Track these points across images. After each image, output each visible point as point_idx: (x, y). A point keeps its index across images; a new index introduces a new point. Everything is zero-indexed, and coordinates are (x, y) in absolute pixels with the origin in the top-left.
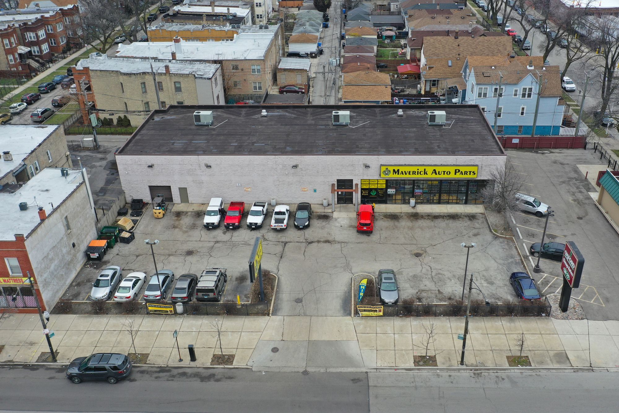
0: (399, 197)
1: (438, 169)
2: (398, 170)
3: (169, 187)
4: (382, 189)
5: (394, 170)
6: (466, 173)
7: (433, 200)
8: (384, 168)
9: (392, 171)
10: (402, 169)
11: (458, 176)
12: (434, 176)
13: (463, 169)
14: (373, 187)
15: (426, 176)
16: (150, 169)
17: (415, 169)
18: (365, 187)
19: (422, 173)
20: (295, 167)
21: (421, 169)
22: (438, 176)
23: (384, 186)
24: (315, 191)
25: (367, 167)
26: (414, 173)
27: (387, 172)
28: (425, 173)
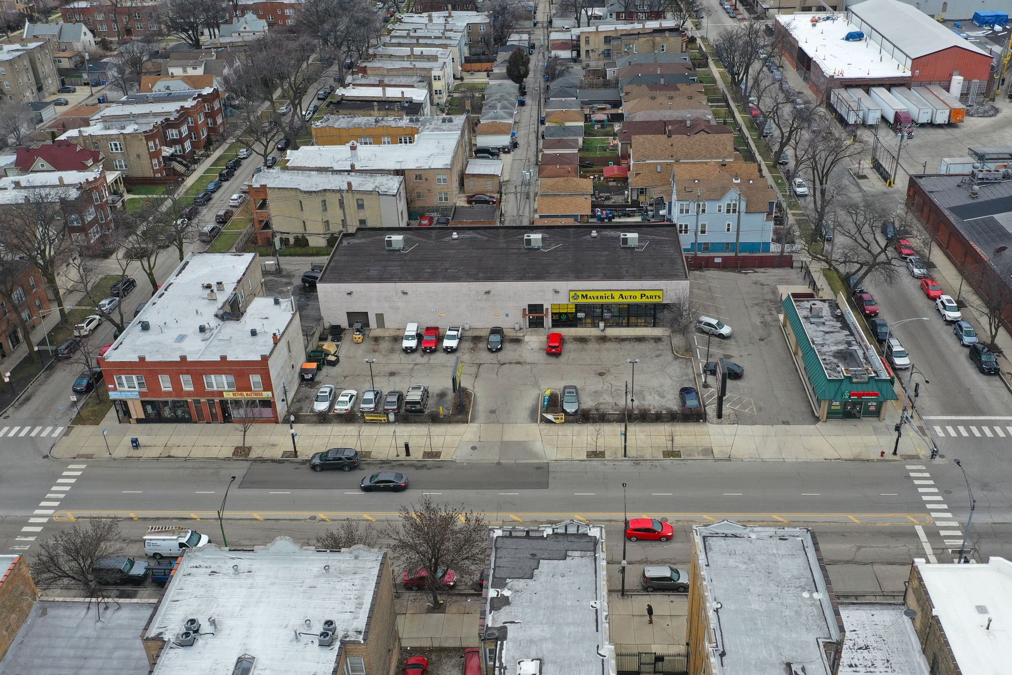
0: (589, 321)
1: (624, 294)
2: (586, 295)
3: (366, 314)
4: (571, 313)
5: (582, 295)
6: (651, 297)
7: (622, 323)
8: (572, 294)
9: (580, 296)
10: (590, 294)
11: (644, 300)
12: (621, 300)
13: (648, 294)
14: (563, 311)
15: (613, 300)
16: (348, 296)
17: (602, 294)
18: (555, 311)
19: (610, 297)
20: (488, 293)
21: (608, 294)
22: (624, 300)
23: (574, 310)
24: (507, 315)
25: (556, 292)
26: (602, 297)
27: (576, 297)
28: (612, 297)
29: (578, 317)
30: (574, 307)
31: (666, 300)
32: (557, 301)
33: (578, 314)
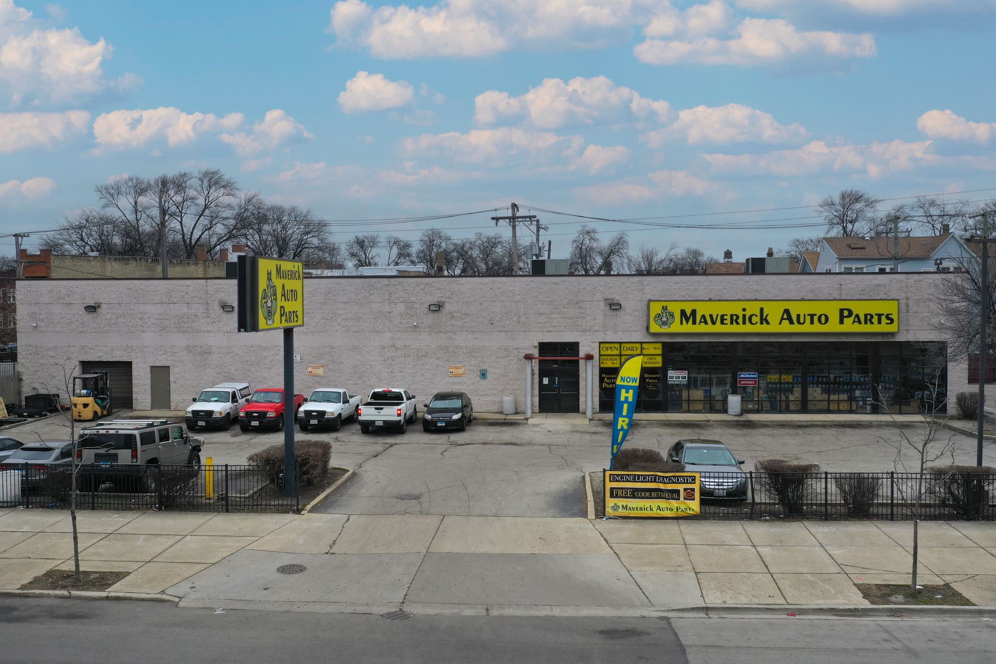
1: (796, 309)
2: (694, 312)
4: (652, 371)
5: (683, 312)
6: (868, 319)
7: (788, 401)
9: (677, 315)
11: (849, 326)
12: (786, 327)
13: (860, 309)
15: (764, 328)
16: (89, 317)
17: (736, 309)
18: (609, 364)
19: (754, 319)
20: (437, 307)
21: (753, 309)
22: (796, 328)
23: (659, 362)
24: (483, 375)
25: (614, 306)
26: (734, 319)
27: (665, 317)
28: (764, 320)
29: (671, 381)
30: (660, 352)
31: (908, 331)
32: (616, 332)
33: (671, 373)
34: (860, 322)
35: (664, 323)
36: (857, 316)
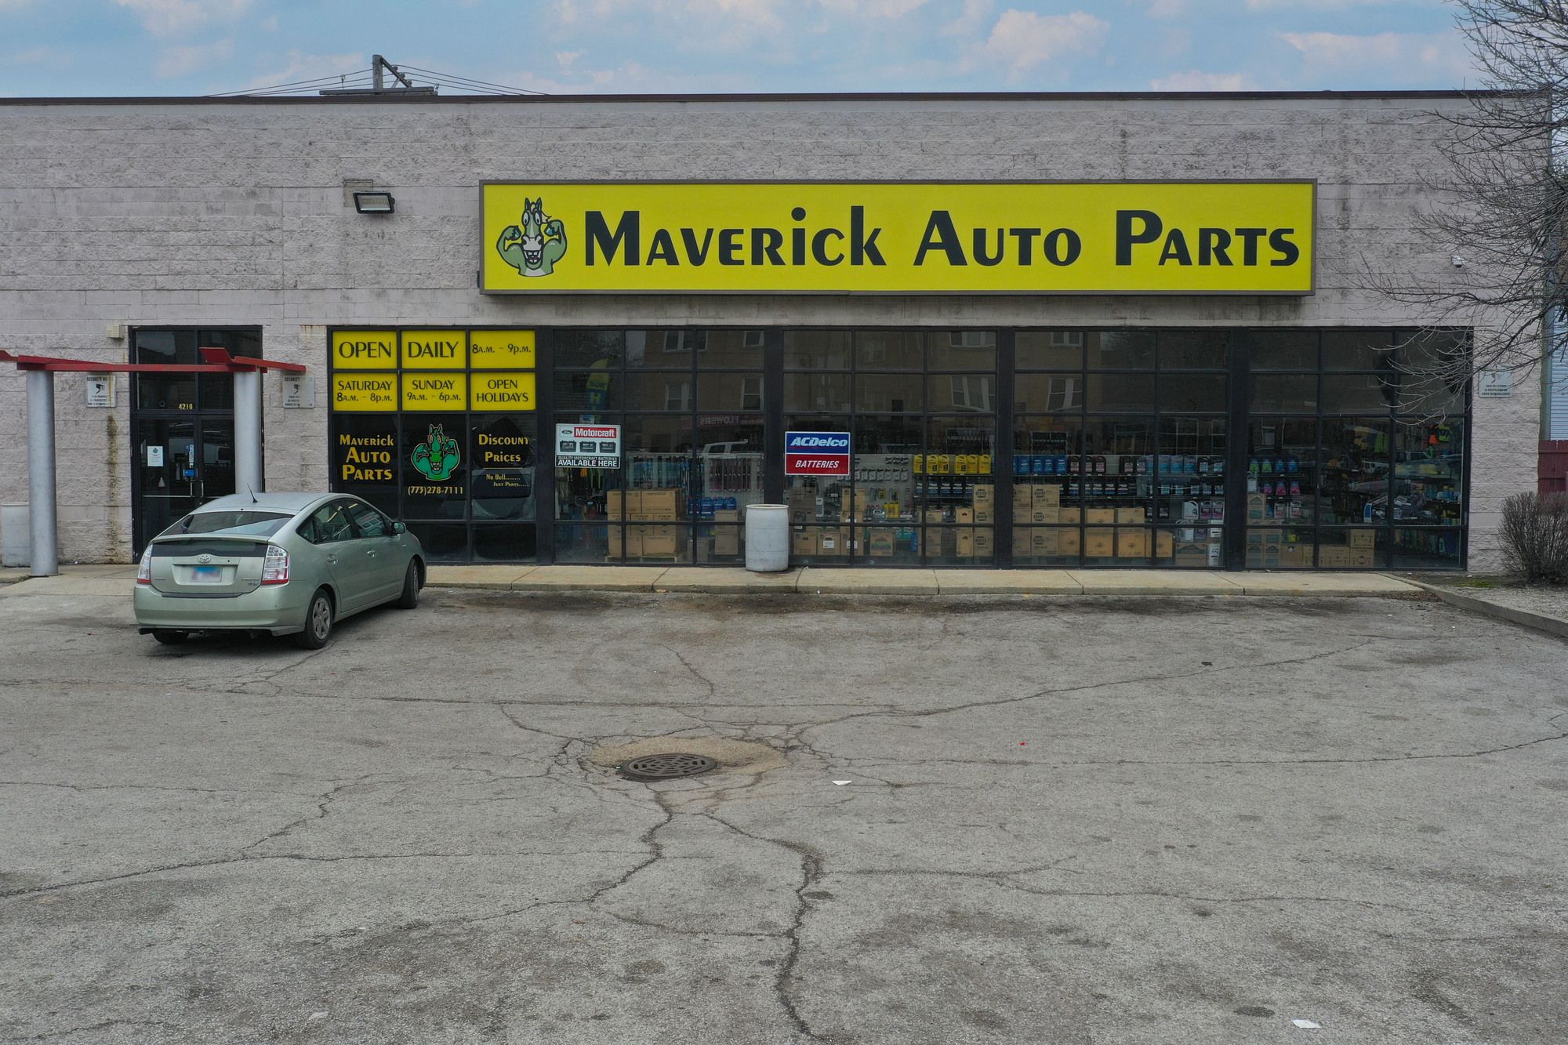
0: (655, 497)
1: (970, 214)
2: (630, 221)
4: (506, 423)
5: (594, 222)
6: (1213, 246)
7: (948, 529)
9: (576, 233)
12: (938, 275)
15: (865, 279)
17: (770, 210)
19: (834, 247)
21: (828, 210)
22: (972, 278)
23: (523, 396)
25: (373, 203)
26: (765, 246)
27: (536, 239)
28: (864, 249)
29: (564, 459)
30: (528, 360)
31: (1344, 291)
32: (381, 293)
33: (564, 432)
34: (1185, 260)
35: (533, 260)
36: (1176, 236)
